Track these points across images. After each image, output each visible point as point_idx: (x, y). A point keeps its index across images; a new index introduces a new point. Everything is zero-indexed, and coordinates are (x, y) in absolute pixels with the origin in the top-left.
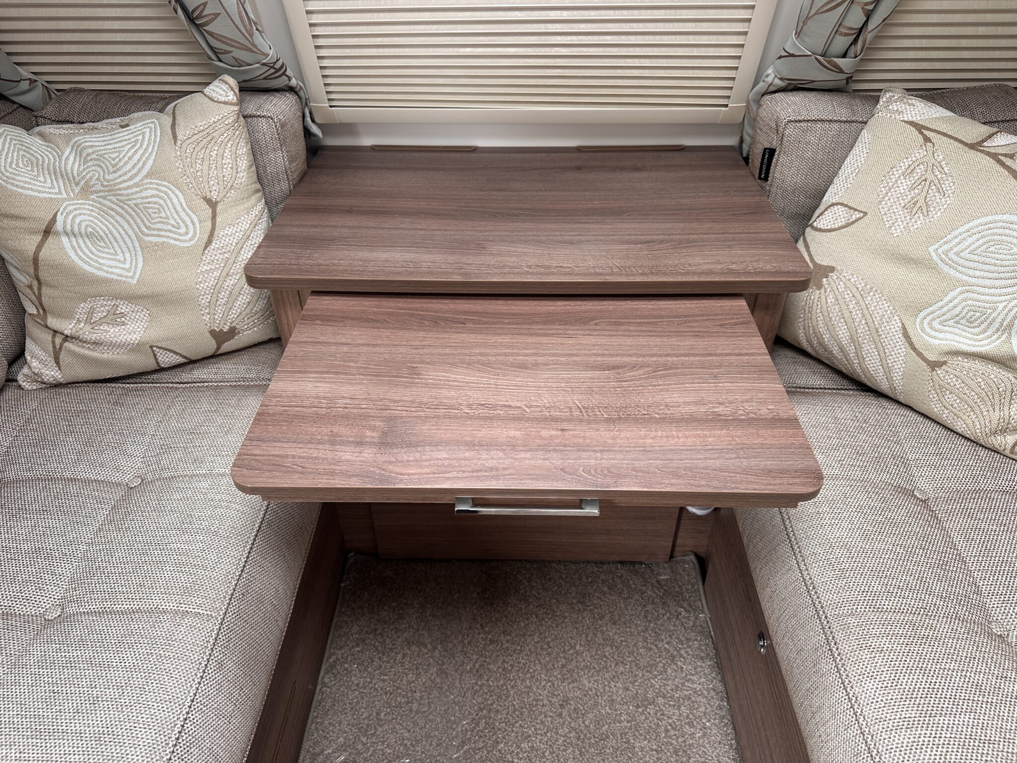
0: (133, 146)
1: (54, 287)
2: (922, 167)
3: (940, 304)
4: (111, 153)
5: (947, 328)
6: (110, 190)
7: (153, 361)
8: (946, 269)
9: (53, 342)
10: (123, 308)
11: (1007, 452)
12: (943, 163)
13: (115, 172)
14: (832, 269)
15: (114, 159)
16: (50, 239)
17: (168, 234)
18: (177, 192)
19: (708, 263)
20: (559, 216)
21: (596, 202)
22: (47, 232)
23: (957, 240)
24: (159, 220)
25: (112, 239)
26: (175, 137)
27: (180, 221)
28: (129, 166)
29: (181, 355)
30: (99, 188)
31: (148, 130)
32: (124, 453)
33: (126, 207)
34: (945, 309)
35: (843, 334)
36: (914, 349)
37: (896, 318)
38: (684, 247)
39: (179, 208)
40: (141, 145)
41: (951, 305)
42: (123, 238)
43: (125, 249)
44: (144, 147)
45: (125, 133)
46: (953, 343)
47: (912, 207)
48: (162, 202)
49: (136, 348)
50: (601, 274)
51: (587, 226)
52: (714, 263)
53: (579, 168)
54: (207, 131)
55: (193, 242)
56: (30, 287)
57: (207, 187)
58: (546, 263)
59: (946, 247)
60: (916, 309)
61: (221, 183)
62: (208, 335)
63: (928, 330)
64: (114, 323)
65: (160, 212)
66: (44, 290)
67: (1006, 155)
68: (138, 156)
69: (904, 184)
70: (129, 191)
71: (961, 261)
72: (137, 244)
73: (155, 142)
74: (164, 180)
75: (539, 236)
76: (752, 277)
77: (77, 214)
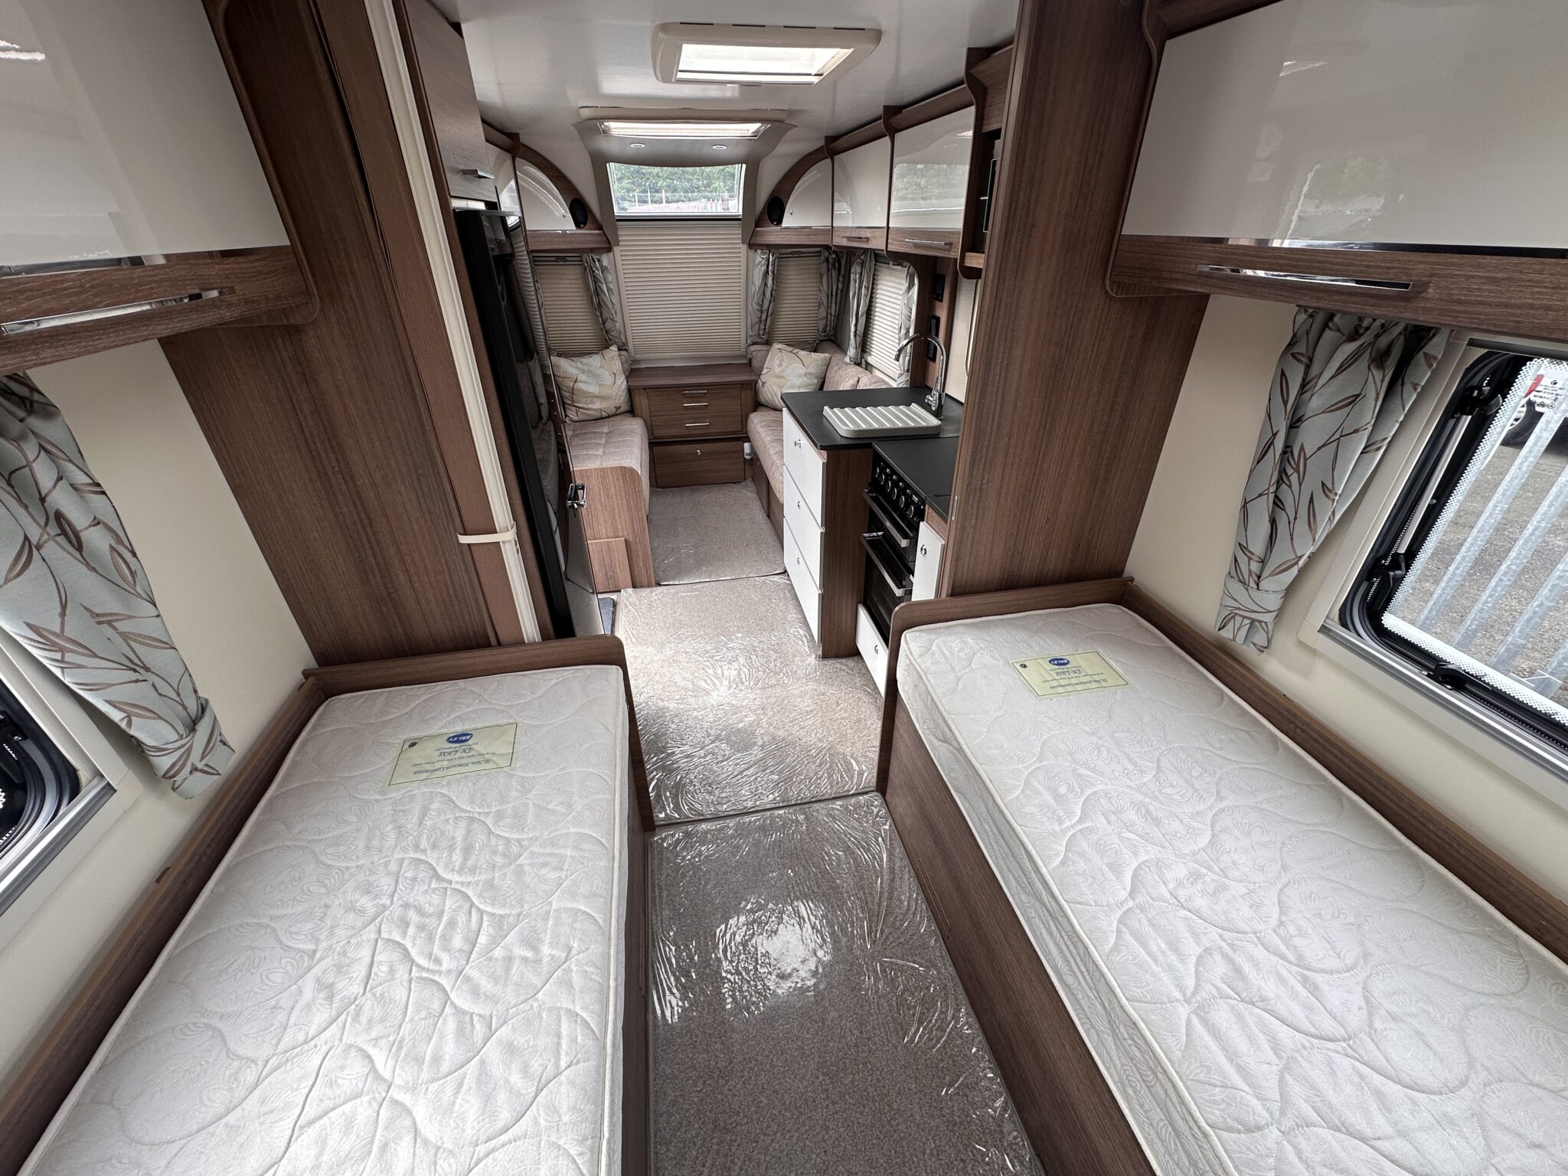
1: (576, 395)
3: (786, 385)
6: (590, 371)
7: (601, 415)
9: (576, 410)
10: (594, 400)
14: (766, 382)
15: (590, 365)
16: (575, 384)
17: (604, 381)
22: (576, 381)
23: (788, 372)
26: (605, 359)
27: (607, 379)
28: (593, 366)
29: (606, 414)
30: (587, 371)
33: (594, 375)
35: (767, 395)
42: (593, 383)
47: (780, 365)
52: (737, 378)
55: (611, 384)
56: (570, 396)
58: (699, 381)
59: (786, 374)
60: (782, 387)
62: (614, 407)
64: (595, 404)
65: (602, 376)
67: (797, 354)
69: (778, 362)
70: (594, 371)
72: (597, 384)
77: (582, 377)
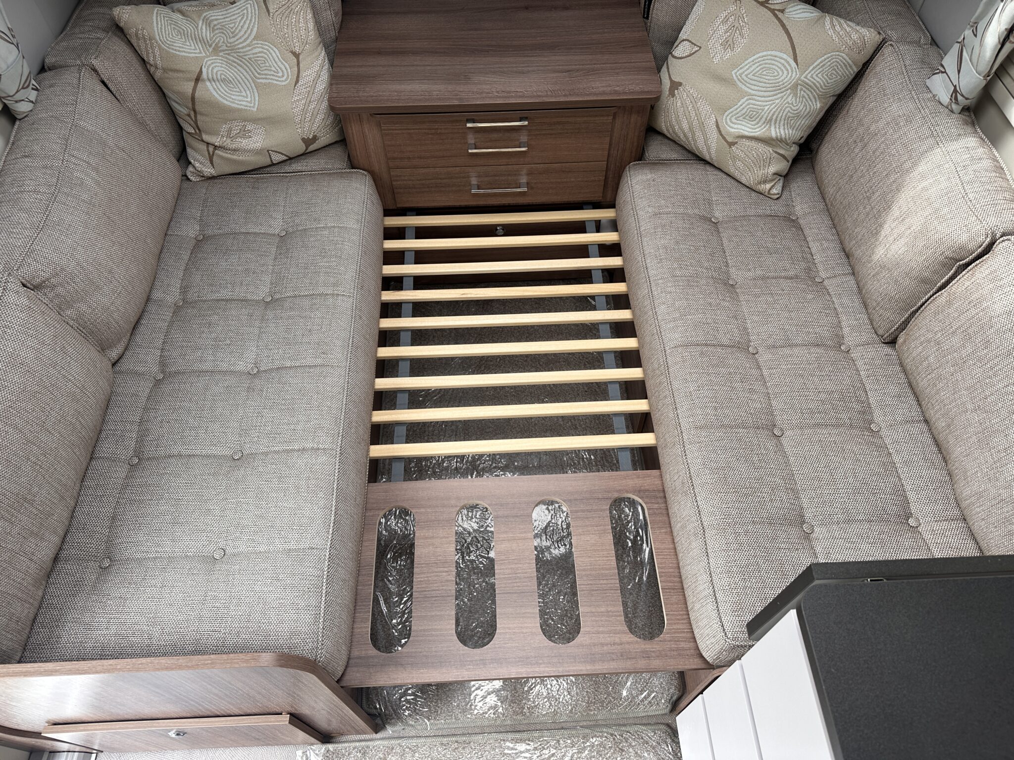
0: (242, 18)
1: (206, 115)
2: (733, 17)
3: (736, 107)
4: (230, 24)
5: (739, 122)
6: (232, 49)
7: (269, 159)
8: (740, 84)
9: (208, 151)
10: (249, 127)
11: (766, 194)
12: (745, 15)
13: (234, 37)
14: (680, 84)
15: (232, 28)
16: (200, 85)
17: (271, 77)
18: (275, 49)
19: (603, 86)
20: (514, 51)
21: (538, 39)
22: (198, 79)
23: (747, 67)
24: (266, 68)
25: (238, 83)
26: (268, 11)
27: (278, 69)
28: (242, 33)
29: (285, 155)
30: (225, 48)
31: (249, 6)
32: (271, 216)
33: (244, 60)
34: (738, 110)
35: (685, 126)
36: (721, 135)
37: (713, 116)
38: (590, 75)
39: (277, 59)
40: (247, 17)
41: (741, 107)
42: (244, 81)
43: (246, 89)
44: (249, 18)
45: (235, 9)
46: (741, 131)
47: (728, 44)
48: (266, 56)
49: (258, 152)
50: (539, 96)
51: (532, 59)
52: (606, 86)
53: (527, 8)
54: (288, 5)
55: (287, 82)
56: (189, 115)
57: (292, 44)
58: (508, 89)
59: (741, 71)
60: (723, 110)
61: (300, 40)
62: (301, 141)
63: (729, 123)
64: (244, 137)
65: (265, 63)
66: (199, 117)
67: (779, 10)
68: (246, 26)
69: (723, 28)
70: (244, 50)
71: (748, 80)
72: (253, 85)
73: (255, 14)
74: (266, 41)
75: (502, 68)
76: (627, 96)
77: (214, 67)
